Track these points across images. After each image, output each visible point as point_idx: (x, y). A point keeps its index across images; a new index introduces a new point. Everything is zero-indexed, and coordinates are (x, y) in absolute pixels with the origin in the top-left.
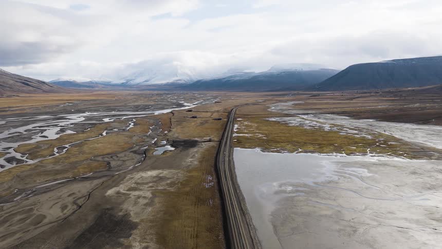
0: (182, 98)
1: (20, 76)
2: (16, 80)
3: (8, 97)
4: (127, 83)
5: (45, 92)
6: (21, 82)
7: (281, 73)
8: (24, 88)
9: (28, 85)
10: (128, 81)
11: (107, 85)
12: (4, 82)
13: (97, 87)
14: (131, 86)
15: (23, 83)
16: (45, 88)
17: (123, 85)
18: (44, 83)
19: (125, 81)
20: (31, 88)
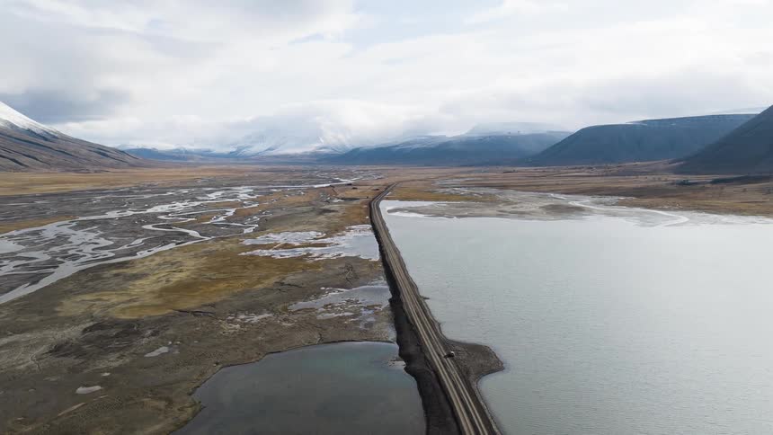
4: (238, 151)
5: (133, 166)
9: (105, 155)
10: (239, 149)
11: (206, 155)
13: (192, 158)
14: (247, 158)
17: (231, 155)
18: (122, 151)
19: (234, 150)
20: (112, 161)
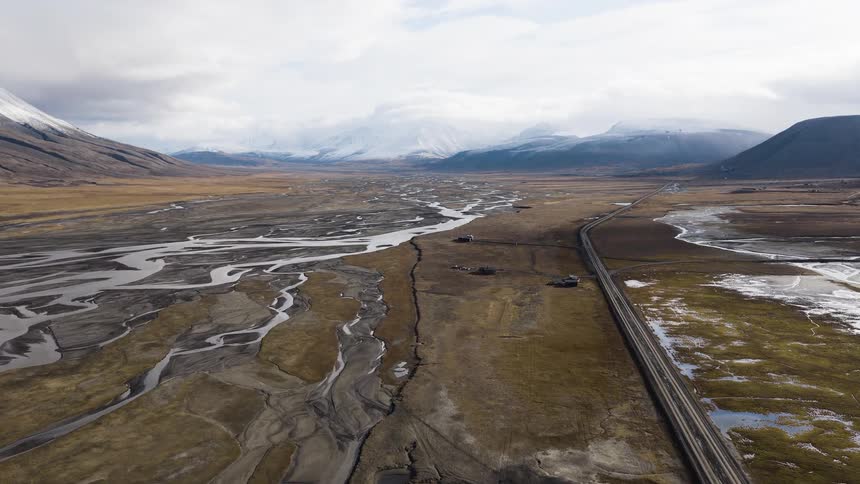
0: (433, 193)
1: (111, 142)
2: (100, 149)
3: (72, 184)
4: (320, 155)
6: (109, 155)
7: (637, 137)
8: (114, 167)
9: (123, 159)
12: (74, 155)
15: (115, 156)
16: (155, 165)
17: (312, 161)
18: (156, 155)
19: (317, 153)
